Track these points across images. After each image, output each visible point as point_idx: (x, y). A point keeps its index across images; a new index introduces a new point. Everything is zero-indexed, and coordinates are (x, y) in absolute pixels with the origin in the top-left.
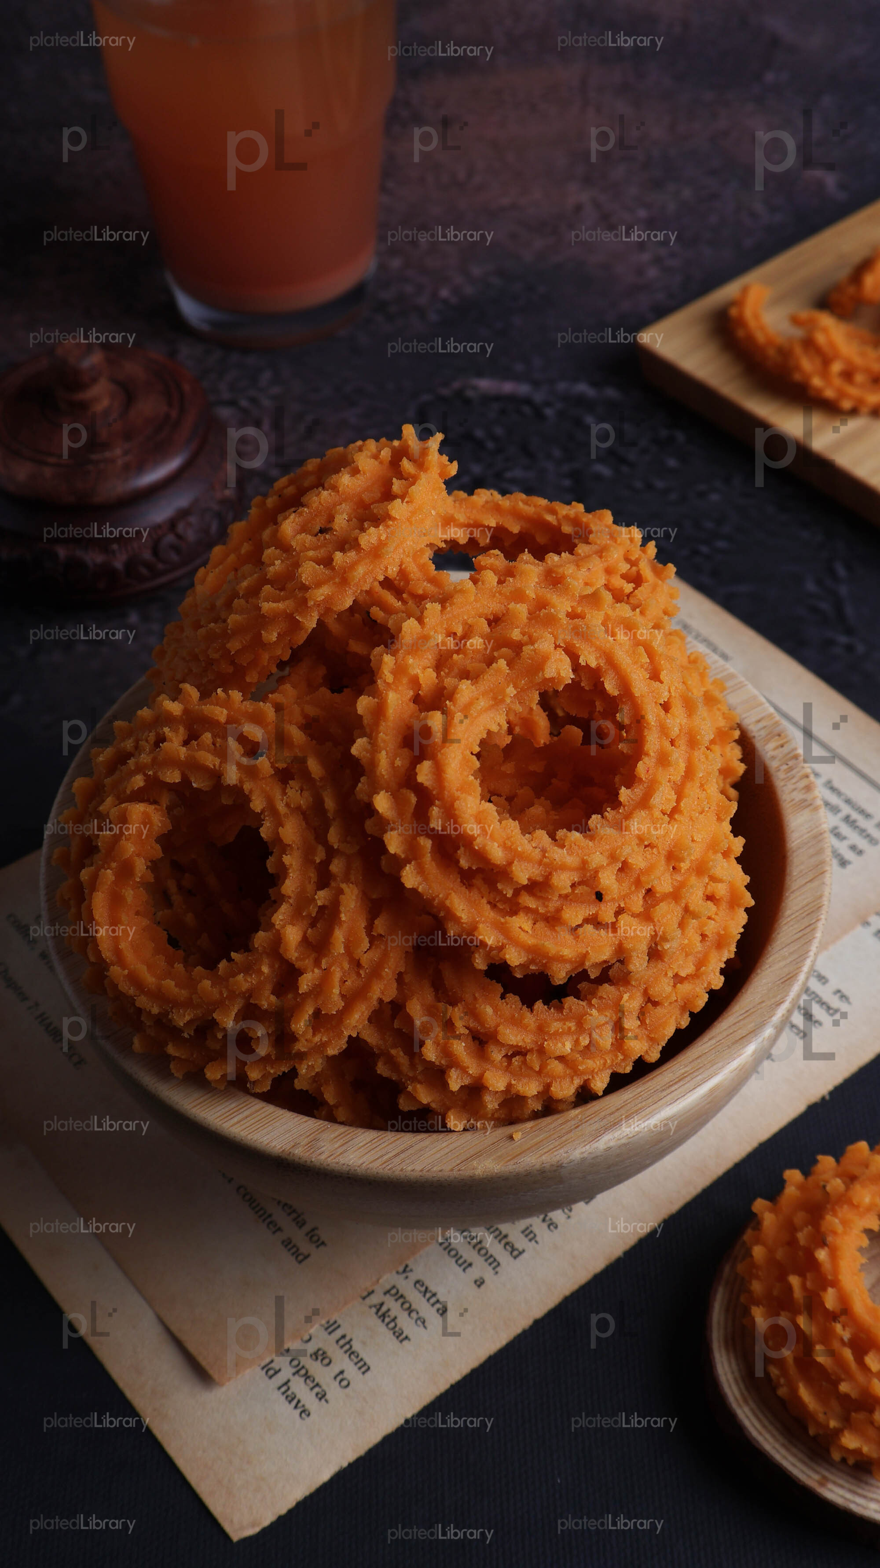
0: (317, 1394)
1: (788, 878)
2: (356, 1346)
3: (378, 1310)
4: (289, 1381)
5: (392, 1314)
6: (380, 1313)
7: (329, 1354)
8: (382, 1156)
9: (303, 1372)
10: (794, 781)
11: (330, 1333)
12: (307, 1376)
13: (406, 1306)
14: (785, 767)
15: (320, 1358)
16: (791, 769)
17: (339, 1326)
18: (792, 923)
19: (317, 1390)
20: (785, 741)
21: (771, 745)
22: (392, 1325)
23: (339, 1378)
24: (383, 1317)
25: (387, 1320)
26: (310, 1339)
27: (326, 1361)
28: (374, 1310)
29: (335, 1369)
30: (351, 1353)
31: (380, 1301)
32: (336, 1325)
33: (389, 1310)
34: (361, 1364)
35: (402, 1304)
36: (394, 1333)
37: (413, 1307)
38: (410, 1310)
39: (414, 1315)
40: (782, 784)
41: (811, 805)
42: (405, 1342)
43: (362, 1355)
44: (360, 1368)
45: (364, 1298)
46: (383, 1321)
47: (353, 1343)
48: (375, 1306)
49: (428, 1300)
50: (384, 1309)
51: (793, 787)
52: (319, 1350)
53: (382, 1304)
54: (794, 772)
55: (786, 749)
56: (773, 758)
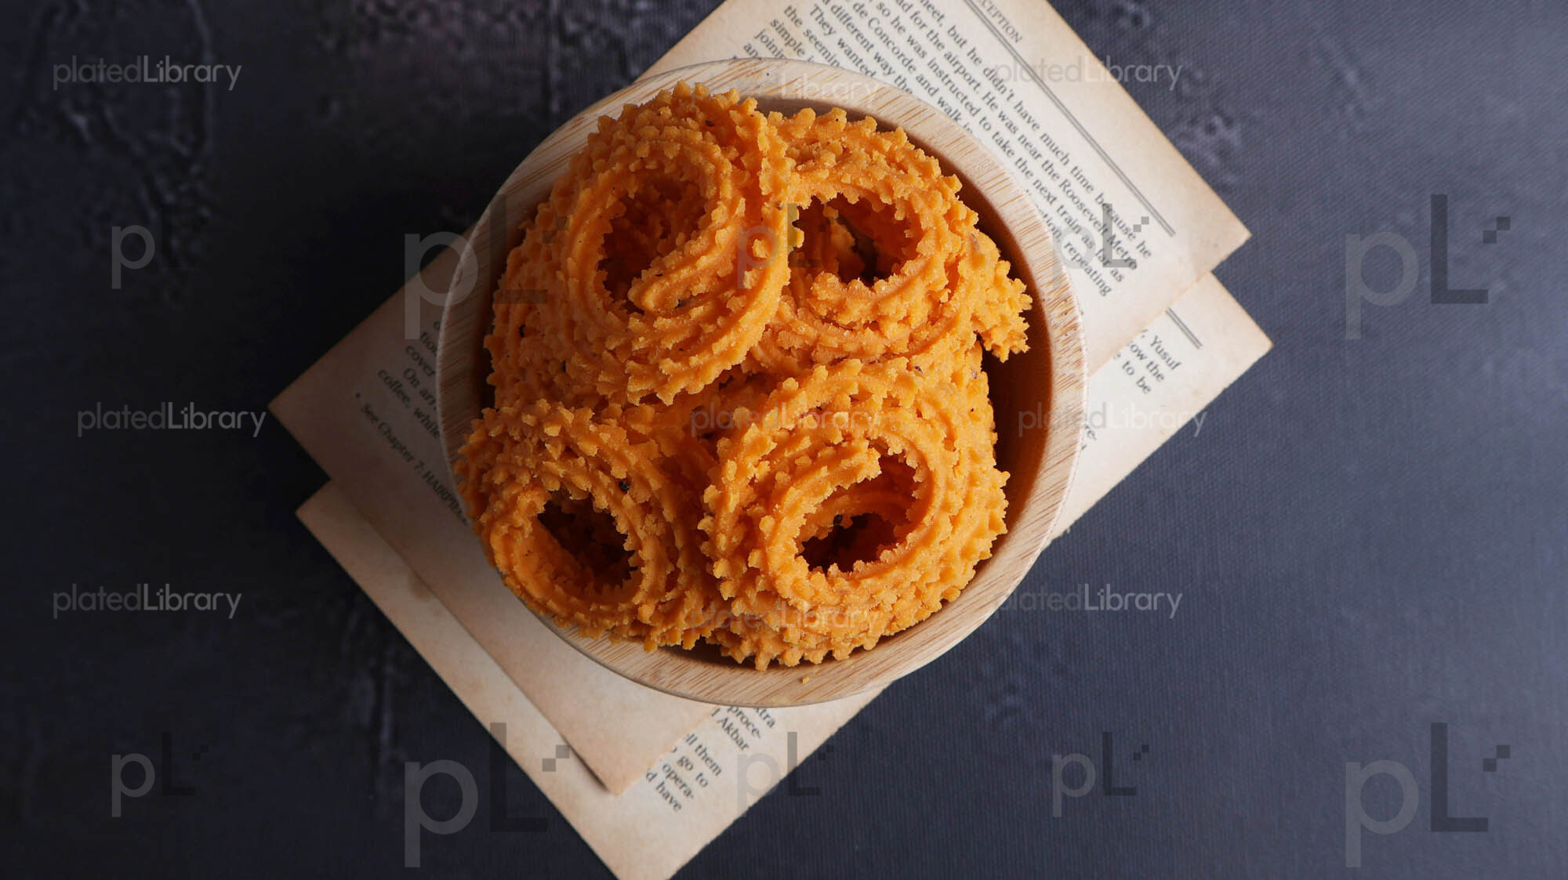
0: (685, 792)
1: (1045, 456)
2: (710, 754)
3: (724, 724)
4: (663, 783)
5: (735, 727)
6: (726, 727)
7: (691, 760)
8: (705, 689)
9: (673, 775)
10: (1067, 354)
11: (690, 744)
12: (676, 779)
13: (744, 720)
14: (1064, 337)
15: (684, 764)
16: (1069, 340)
17: (696, 739)
18: (1039, 502)
19: (684, 789)
20: (1069, 307)
21: (1057, 312)
22: (735, 736)
23: (699, 780)
24: (728, 729)
25: (731, 732)
26: (675, 750)
27: (689, 766)
28: (721, 724)
29: (696, 772)
30: (707, 759)
31: (725, 717)
32: (694, 738)
33: (732, 724)
34: (714, 767)
35: (742, 718)
36: (737, 742)
37: (750, 721)
38: (747, 724)
39: (750, 727)
40: (1058, 356)
41: (1077, 381)
42: (745, 749)
43: (715, 760)
44: (714, 771)
45: (713, 715)
46: (728, 733)
47: (707, 751)
48: (722, 721)
49: (761, 714)
50: (728, 724)
51: (1067, 360)
52: (683, 758)
53: (726, 720)
54: (1070, 344)
55: (1068, 318)
56: (1056, 326)
